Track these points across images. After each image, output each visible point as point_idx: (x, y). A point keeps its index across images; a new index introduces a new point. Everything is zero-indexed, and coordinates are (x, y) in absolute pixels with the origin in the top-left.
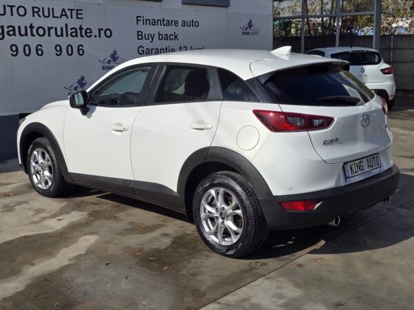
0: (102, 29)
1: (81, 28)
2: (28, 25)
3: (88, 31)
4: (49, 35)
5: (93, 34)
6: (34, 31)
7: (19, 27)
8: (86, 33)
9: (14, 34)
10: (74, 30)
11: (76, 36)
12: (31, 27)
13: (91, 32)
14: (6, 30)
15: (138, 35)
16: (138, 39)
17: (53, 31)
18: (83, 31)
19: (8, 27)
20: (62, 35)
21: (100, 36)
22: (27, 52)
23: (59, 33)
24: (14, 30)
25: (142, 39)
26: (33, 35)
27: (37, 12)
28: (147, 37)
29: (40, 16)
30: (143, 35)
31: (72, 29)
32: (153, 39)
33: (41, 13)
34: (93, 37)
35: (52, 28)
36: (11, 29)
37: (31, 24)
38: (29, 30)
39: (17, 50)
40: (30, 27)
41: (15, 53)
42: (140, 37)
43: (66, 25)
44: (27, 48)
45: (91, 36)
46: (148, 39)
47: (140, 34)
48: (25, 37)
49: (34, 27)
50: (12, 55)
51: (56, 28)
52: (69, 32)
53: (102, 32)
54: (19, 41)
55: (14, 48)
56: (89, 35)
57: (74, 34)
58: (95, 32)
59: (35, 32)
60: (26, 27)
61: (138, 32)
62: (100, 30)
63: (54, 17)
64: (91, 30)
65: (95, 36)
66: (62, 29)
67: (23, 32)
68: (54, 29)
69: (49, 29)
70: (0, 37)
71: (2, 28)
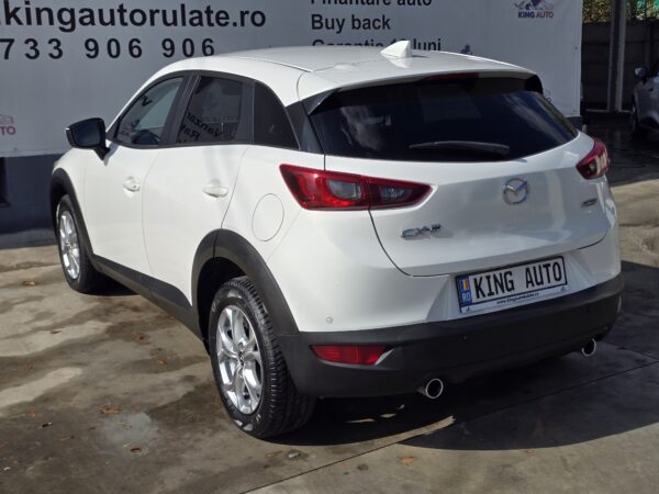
0: (247, 12)
1: (209, 11)
2: (116, 8)
3: (222, 15)
4: (152, 24)
5: (231, 21)
6: (127, 16)
7: (101, 11)
8: (218, 18)
9: (92, 22)
10: (196, 15)
11: (201, 23)
12: (122, 10)
13: (227, 17)
14: (78, 16)
15: (314, 22)
16: (314, 28)
17: (159, 17)
18: (213, 17)
19: (82, 11)
20: (175, 23)
21: (243, 24)
22: (114, 52)
23: (170, 19)
24: (91, 16)
25: (321, 27)
26: (123, 24)
28: (330, 26)
30: (323, 21)
31: (192, 13)
32: (341, 27)
34: (231, 24)
35: (157, 11)
36: (87, 13)
37: (121, 6)
38: (117, 15)
39: (96, 48)
40: (118, 11)
41: (92, 53)
42: (317, 25)
43: (183, 6)
44: (113, 44)
45: (227, 23)
46: (333, 27)
47: (317, 18)
48: (110, 26)
49: (125, 11)
50: (88, 55)
51: (164, 12)
52: (188, 17)
53: (248, 18)
54: (101, 34)
55: (91, 45)
56: (222, 21)
57: (196, 21)
58: (235, 17)
59: (127, 19)
60: (112, 11)
61: (313, 16)
62: (243, 14)
64: (225, 13)
65: (235, 24)
66: (175, 12)
67: (107, 19)
68: (161, 13)
69: (152, 13)
70: (69, 27)
71: (72, 12)
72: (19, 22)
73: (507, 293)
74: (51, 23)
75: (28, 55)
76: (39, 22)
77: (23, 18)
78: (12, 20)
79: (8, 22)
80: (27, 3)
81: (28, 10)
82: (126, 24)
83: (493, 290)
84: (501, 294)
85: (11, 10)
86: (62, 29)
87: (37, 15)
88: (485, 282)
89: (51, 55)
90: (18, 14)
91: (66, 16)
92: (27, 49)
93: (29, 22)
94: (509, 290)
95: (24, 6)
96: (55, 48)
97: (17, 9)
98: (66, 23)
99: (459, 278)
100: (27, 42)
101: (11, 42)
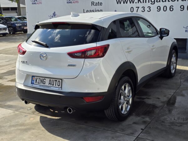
4: (178, 1)
9: (160, 1)
22: (165, 10)
41: (159, 10)
44: (165, 7)
48: (165, 2)
55: (159, 8)
70: (153, 3)
72: (141, 2)
73: (43, 84)
74: (149, 2)
75: (142, 11)
76: (146, 2)
78: (139, 2)
79: (138, 3)
82: (170, 1)
83: (40, 82)
84: (41, 84)
86: (151, 4)
88: (38, 79)
89: (148, 11)
90: (141, 0)
92: (142, 9)
93: (143, 2)
94: (44, 84)
96: (149, 9)
99: (33, 76)
100: (142, 8)
101: (139, 7)
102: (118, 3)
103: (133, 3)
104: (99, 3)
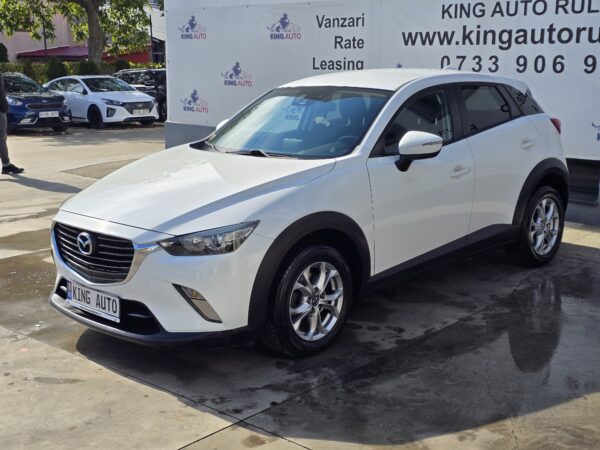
2: (547, 27)
4: (578, 41)
6: (555, 34)
7: (533, 31)
9: (525, 42)
14: (514, 36)
17: (584, 35)
22: (539, 68)
24: (525, 36)
26: (551, 41)
27: (563, 7)
29: (566, 12)
33: (569, 8)
35: (584, 29)
36: (522, 33)
37: (551, 26)
38: (547, 34)
39: (525, 64)
40: (548, 30)
41: (521, 68)
44: (540, 60)
48: (539, 44)
49: (554, 30)
50: (518, 70)
51: (591, 29)
54: (530, 51)
55: (522, 61)
59: (555, 37)
60: (543, 31)
63: (590, 11)
67: (537, 37)
68: (587, 30)
69: (579, 31)
70: (506, 45)
71: (510, 33)
72: (471, 43)
74: (494, 42)
75: (474, 69)
76: (485, 43)
77: (474, 40)
78: (467, 41)
79: (464, 43)
80: (479, 27)
81: (478, 32)
82: (554, 42)
85: (467, 33)
86: (501, 48)
87: (484, 36)
89: (490, 69)
90: (471, 36)
91: (505, 37)
92: (474, 64)
93: (478, 43)
95: (476, 30)
96: (494, 63)
97: (471, 32)
98: (504, 43)
100: (474, 58)
101: (464, 58)
102: (406, 43)
103: (449, 43)
104: (354, 40)
